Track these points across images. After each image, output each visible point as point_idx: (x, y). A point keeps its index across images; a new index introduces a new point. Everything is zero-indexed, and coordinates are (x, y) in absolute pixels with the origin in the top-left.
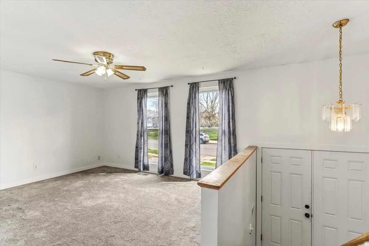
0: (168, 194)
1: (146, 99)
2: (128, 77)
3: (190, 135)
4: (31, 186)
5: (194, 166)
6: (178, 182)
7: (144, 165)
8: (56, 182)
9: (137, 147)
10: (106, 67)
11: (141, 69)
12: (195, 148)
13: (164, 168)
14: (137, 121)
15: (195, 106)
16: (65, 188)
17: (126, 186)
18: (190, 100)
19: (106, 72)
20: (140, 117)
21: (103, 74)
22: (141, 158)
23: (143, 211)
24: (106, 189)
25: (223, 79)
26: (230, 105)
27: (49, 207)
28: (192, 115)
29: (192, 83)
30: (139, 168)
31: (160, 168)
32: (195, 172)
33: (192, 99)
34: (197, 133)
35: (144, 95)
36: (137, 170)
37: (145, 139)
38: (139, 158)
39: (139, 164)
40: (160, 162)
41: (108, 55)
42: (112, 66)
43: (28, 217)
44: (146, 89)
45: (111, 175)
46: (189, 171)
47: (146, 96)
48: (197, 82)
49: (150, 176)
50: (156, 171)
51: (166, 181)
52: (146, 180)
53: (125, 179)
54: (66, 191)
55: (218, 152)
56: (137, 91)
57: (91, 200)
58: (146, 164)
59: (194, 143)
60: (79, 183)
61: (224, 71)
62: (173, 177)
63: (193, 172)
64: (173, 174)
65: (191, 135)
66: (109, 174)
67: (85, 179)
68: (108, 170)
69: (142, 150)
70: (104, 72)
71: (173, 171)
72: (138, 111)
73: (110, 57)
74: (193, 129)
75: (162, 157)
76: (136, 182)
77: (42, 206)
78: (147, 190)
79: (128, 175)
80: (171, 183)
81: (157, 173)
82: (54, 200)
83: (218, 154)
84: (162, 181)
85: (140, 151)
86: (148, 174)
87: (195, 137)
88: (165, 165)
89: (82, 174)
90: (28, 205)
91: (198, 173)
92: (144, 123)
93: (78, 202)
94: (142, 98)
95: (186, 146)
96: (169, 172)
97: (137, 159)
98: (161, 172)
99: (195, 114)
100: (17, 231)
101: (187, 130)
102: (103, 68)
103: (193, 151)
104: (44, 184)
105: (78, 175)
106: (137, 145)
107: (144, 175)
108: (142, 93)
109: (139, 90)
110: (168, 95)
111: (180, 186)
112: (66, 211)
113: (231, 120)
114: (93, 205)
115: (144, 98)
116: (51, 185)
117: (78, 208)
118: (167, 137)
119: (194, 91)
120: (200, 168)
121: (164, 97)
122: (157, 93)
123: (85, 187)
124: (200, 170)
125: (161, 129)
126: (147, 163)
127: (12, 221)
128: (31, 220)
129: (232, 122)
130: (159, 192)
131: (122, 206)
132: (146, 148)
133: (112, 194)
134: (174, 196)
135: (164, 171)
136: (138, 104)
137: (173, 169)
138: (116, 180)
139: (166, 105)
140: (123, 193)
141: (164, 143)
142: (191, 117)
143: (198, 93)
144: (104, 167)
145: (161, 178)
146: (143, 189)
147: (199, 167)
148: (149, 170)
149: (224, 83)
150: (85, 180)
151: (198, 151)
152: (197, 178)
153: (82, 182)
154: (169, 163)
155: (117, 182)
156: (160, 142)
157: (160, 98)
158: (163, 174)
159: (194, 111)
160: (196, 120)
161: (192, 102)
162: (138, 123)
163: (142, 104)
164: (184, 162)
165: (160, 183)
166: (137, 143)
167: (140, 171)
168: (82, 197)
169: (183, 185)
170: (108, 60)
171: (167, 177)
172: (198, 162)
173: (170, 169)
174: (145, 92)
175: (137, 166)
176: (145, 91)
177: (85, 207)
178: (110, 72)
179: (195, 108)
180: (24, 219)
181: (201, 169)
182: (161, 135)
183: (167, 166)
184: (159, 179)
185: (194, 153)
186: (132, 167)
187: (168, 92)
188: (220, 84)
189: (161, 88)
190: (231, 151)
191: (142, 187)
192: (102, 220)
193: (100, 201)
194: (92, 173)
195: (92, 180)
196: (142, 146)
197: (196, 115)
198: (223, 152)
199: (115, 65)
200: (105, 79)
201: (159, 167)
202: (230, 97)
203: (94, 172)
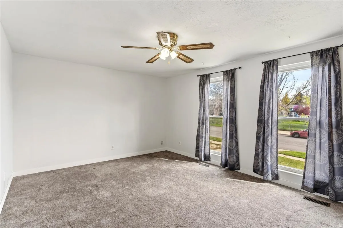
0: (237, 197)
1: (208, 84)
2: (192, 60)
3: (264, 125)
4: (109, 164)
5: (269, 164)
6: (247, 182)
7: (205, 155)
8: (127, 162)
9: (198, 135)
10: (170, 49)
11: (208, 46)
12: (271, 142)
13: (228, 161)
14: (198, 108)
15: (272, 90)
16: (133, 170)
17: (187, 177)
18: (264, 83)
19: (170, 54)
20: (202, 104)
21: (167, 57)
22: (202, 147)
23: (208, 216)
24: (168, 177)
25: (320, 49)
26: (332, 86)
27: (118, 188)
28: (267, 101)
29: (268, 62)
30: (200, 157)
31: (224, 161)
32: (270, 172)
33: (267, 81)
34: (275, 123)
35: (207, 80)
36: (198, 159)
37: (207, 127)
38: (200, 147)
39: (200, 153)
40: (224, 154)
41: (173, 36)
42: (176, 48)
43: (101, 197)
44: (209, 75)
45: (172, 161)
46: (261, 170)
47: (208, 81)
48: (275, 59)
49: (211, 168)
50: (219, 163)
51: (231, 177)
52: (208, 173)
53: (186, 168)
54: (134, 173)
55: (308, 151)
56: (199, 77)
57: (153, 188)
58: (207, 154)
59: (270, 136)
60: (144, 167)
61: (321, 39)
62: (239, 173)
63: (267, 172)
64: (239, 169)
65: (266, 125)
66: (171, 160)
67: (150, 162)
68: (170, 156)
69: (204, 139)
70: (168, 55)
71: (239, 166)
72: (200, 98)
73: (174, 37)
74: (268, 118)
75: (226, 149)
76: (197, 173)
77: (112, 187)
78: (211, 187)
79: (189, 163)
80: (238, 182)
81: (220, 165)
82: (122, 182)
83: (308, 153)
84: (227, 176)
85: (201, 140)
86: (209, 165)
87: (271, 128)
88: (229, 158)
89: (148, 156)
90: (103, 183)
91: (275, 173)
92: (206, 110)
93: (142, 188)
94: (204, 84)
95: (258, 138)
96: (234, 167)
97: (198, 147)
98: (225, 165)
99: (271, 99)
100: (89, 211)
101: (260, 119)
102: (167, 50)
103: (268, 145)
104: (118, 163)
105: (144, 157)
106: (198, 134)
107: (205, 165)
108: (204, 79)
109: (201, 76)
110: (234, 79)
111: (250, 187)
112: (131, 197)
113: (333, 107)
114: (155, 195)
115: (206, 84)
116: (122, 165)
117: (142, 197)
118: (233, 127)
119: (271, 71)
120: (277, 168)
121: (229, 81)
122: (221, 77)
123: (149, 172)
124: (277, 171)
125: (226, 117)
126: (209, 153)
127: (89, 198)
128: (102, 201)
129: (336, 109)
130: (226, 192)
131: (185, 204)
132: (207, 137)
133: (173, 184)
134: (245, 202)
135: (228, 165)
136: (200, 90)
137: (239, 164)
138: (178, 168)
139: (232, 90)
140: (184, 185)
141: (229, 133)
142: (265, 103)
143: (277, 72)
144: (166, 151)
145: (225, 172)
146: (205, 184)
147: (276, 166)
148: (210, 161)
149: (321, 55)
150: (150, 164)
151: (275, 146)
152: (272, 180)
153: (147, 165)
154: (234, 156)
155: (178, 171)
156: (224, 131)
157: (225, 82)
158: (227, 168)
159: (270, 96)
160: (272, 107)
161: (268, 85)
162: (200, 110)
163: (204, 90)
164: (255, 158)
165: (224, 179)
166: (198, 131)
167: (200, 160)
168: (145, 183)
169: (254, 186)
170: (172, 41)
171: (231, 172)
172: (274, 159)
173: (236, 163)
174: (208, 78)
175: (197, 155)
176: (208, 76)
177: (147, 196)
178: (174, 55)
179: (272, 92)
180: (97, 199)
181: (279, 170)
182: (225, 124)
183: (233, 159)
184: (223, 173)
185: (270, 148)
186: (193, 156)
187: (235, 75)
188: (314, 58)
189: (226, 71)
190: (333, 152)
191: (205, 181)
192: (163, 219)
193: (162, 192)
194: (156, 157)
195: (155, 165)
196: (204, 135)
197: (272, 101)
198: (318, 151)
199: (179, 46)
200: (169, 63)
201: (222, 160)
202: (333, 74)
203: (158, 156)
